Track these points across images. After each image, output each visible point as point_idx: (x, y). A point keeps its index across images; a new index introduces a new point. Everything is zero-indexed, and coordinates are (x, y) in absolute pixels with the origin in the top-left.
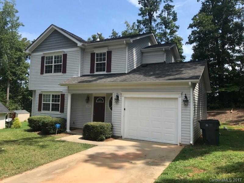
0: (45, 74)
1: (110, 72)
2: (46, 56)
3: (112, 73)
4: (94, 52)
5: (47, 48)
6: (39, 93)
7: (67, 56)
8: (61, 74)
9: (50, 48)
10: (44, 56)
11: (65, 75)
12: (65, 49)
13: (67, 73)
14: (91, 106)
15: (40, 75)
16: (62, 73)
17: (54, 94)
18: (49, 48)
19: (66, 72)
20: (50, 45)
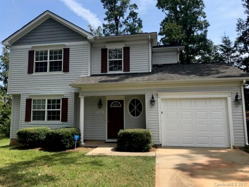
0: (35, 74)
1: (129, 71)
2: (36, 50)
3: (131, 72)
4: (106, 48)
5: (38, 40)
6: (26, 98)
7: (70, 51)
8: (61, 73)
9: (43, 40)
10: (33, 50)
11: (67, 74)
12: (66, 42)
13: (70, 72)
14: (105, 111)
15: (27, 74)
16: (63, 72)
17: (52, 98)
18: (40, 40)
19: (68, 71)
20: (42, 37)
